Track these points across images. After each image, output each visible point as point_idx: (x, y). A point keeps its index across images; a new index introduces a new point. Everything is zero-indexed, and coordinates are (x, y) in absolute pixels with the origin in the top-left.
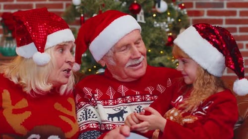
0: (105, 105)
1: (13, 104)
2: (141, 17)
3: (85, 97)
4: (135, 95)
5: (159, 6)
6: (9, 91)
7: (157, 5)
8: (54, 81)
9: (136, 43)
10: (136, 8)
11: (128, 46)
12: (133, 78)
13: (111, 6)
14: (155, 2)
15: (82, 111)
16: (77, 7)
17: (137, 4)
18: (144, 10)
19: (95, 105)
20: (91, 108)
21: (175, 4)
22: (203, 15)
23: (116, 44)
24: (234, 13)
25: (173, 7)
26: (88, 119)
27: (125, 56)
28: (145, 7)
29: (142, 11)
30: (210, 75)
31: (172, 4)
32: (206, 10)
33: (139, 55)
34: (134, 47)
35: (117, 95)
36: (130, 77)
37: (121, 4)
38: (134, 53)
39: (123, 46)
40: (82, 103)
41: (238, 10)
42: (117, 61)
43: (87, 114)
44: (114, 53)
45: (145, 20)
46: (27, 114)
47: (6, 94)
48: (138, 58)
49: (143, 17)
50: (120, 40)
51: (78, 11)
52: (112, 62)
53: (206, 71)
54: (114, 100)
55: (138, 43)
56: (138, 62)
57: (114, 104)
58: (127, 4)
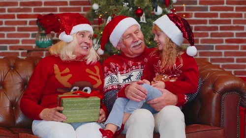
0: (121, 74)
1: (61, 71)
2: (143, 19)
3: (111, 69)
4: (138, 65)
5: (156, 11)
6: (58, 65)
7: (155, 10)
8: (78, 53)
9: (136, 33)
10: (139, 12)
11: (130, 35)
12: (137, 54)
13: (121, 11)
14: (154, 8)
15: (109, 77)
16: (96, 11)
17: (140, 9)
18: (145, 13)
19: (116, 74)
20: (115, 76)
21: (168, 9)
22: (191, 17)
23: (123, 34)
24: (216, 15)
25: (167, 11)
26: (113, 83)
27: (129, 41)
28: (146, 11)
29: (144, 14)
30: (173, 43)
31: (166, 9)
32: (194, 13)
33: (137, 39)
34: (134, 35)
35: (128, 67)
36: (134, 54)
37: (129, 9)
38: (134, 39)
39: (128, 35)
40: (109, 72)
41: (219, 13)
42: (125, 45)
43: (112, 79)
44: (123, 40)
45: (146, 21)
46: (70, 76)
47: (56, 67)
48: (137, 41)
49: (144, 18)
50: (125, 32)
51: (97, 14)
52: (123, 46)
53: (170, 39)
54: (126, 70)
55: (137, 33)
56: (137, 44)
57: (127, 73)
58: (133, 9)
